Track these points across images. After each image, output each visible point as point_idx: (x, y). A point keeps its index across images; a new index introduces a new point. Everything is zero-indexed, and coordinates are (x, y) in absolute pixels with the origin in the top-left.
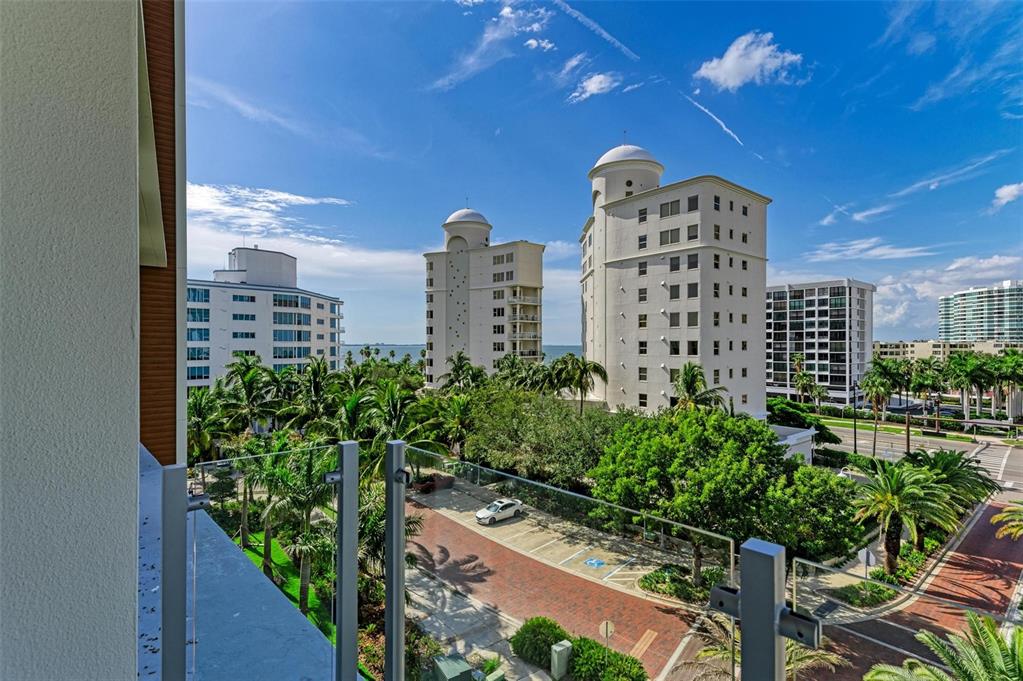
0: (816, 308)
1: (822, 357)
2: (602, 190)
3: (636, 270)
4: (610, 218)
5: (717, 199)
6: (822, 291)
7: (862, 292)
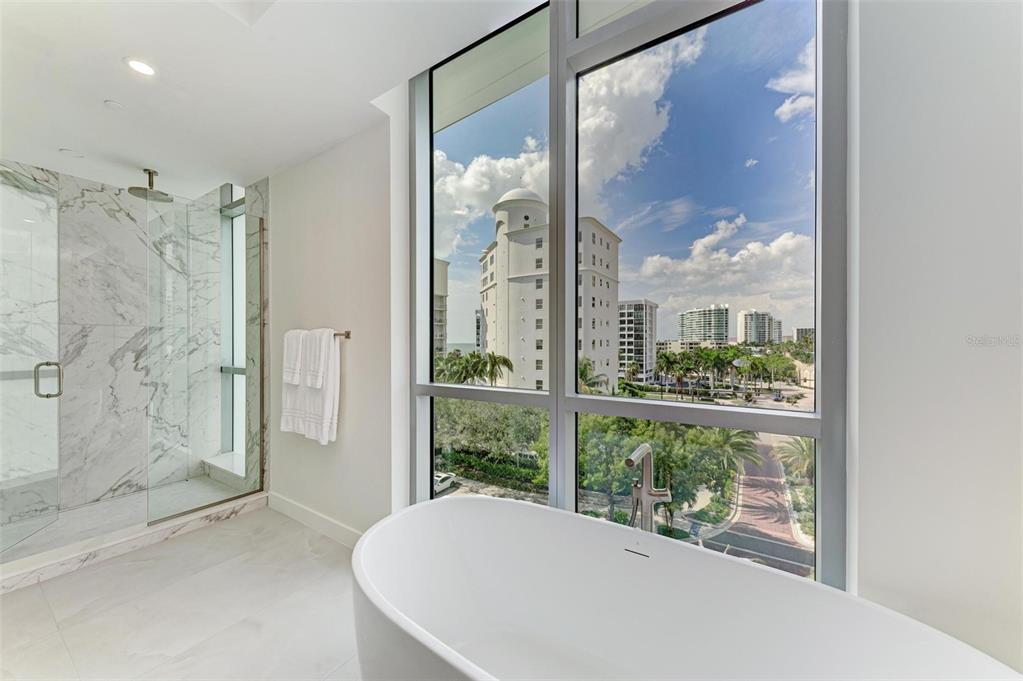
0: (626, 318)
1: (630, 351)
2: (505, 221)
3: (534, 284)
4: (512, 244)
5: (594, 236)
6: (630, 307)
7: (651, 307)
